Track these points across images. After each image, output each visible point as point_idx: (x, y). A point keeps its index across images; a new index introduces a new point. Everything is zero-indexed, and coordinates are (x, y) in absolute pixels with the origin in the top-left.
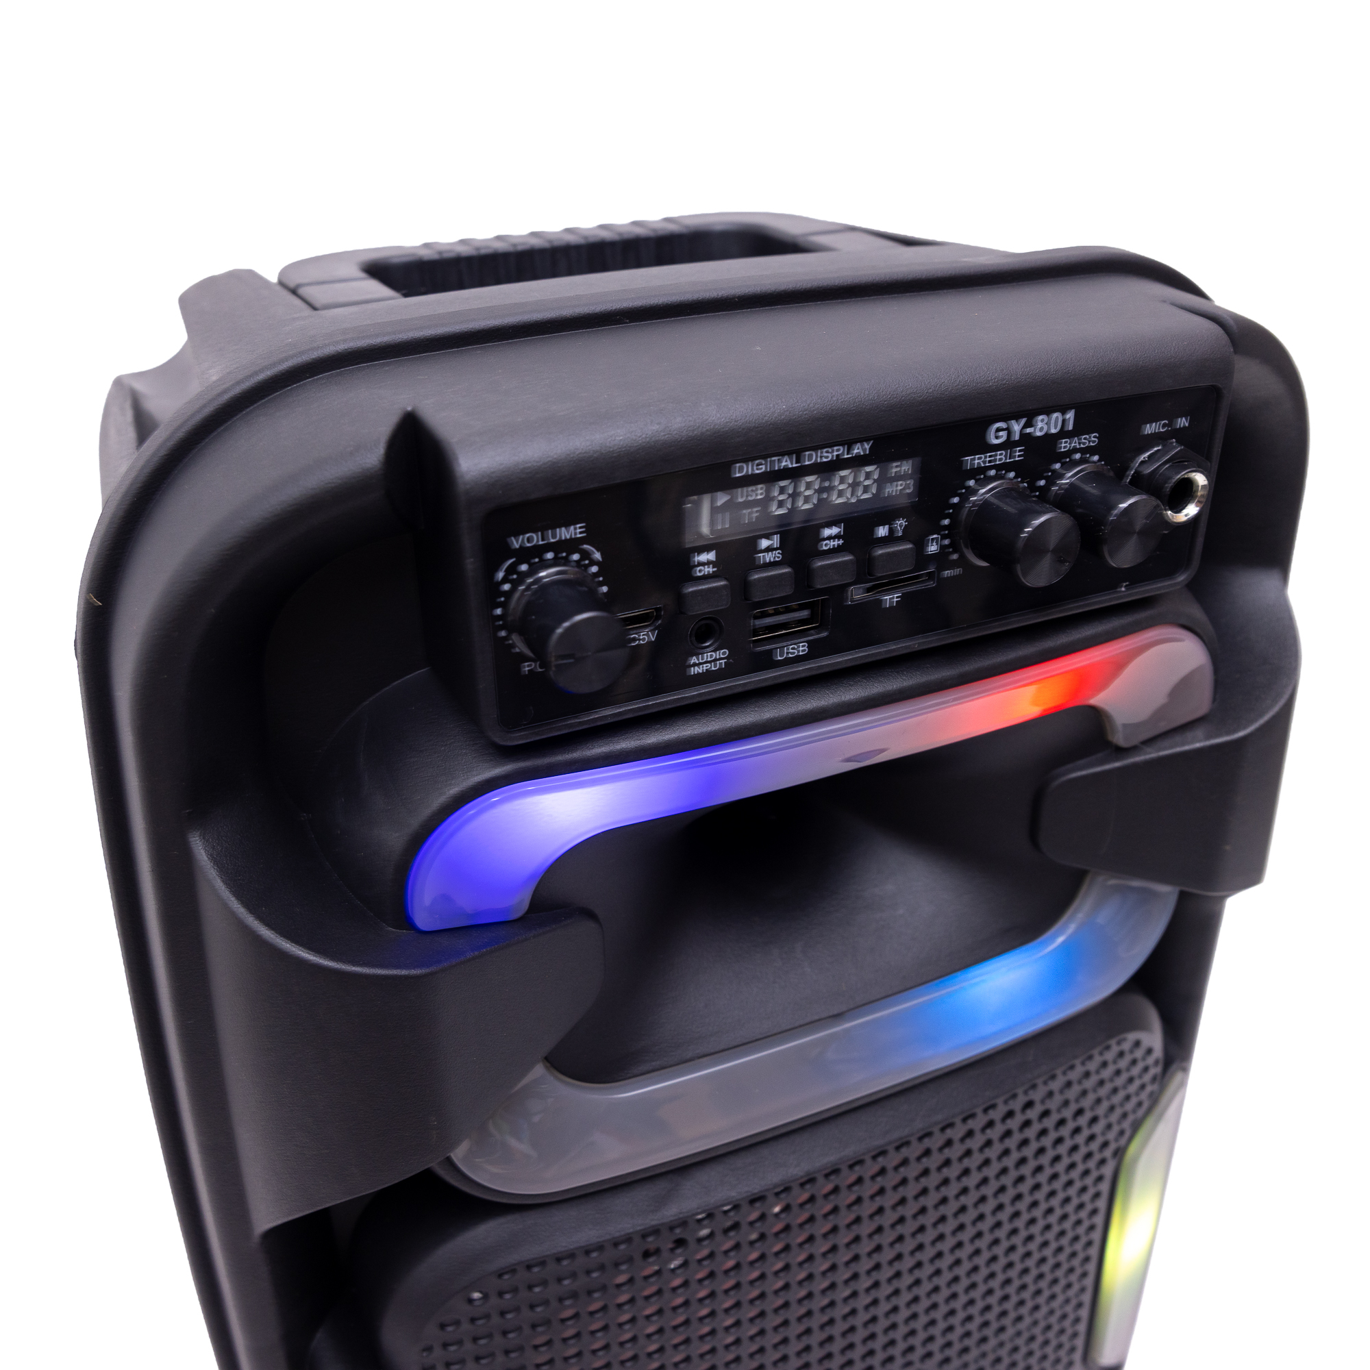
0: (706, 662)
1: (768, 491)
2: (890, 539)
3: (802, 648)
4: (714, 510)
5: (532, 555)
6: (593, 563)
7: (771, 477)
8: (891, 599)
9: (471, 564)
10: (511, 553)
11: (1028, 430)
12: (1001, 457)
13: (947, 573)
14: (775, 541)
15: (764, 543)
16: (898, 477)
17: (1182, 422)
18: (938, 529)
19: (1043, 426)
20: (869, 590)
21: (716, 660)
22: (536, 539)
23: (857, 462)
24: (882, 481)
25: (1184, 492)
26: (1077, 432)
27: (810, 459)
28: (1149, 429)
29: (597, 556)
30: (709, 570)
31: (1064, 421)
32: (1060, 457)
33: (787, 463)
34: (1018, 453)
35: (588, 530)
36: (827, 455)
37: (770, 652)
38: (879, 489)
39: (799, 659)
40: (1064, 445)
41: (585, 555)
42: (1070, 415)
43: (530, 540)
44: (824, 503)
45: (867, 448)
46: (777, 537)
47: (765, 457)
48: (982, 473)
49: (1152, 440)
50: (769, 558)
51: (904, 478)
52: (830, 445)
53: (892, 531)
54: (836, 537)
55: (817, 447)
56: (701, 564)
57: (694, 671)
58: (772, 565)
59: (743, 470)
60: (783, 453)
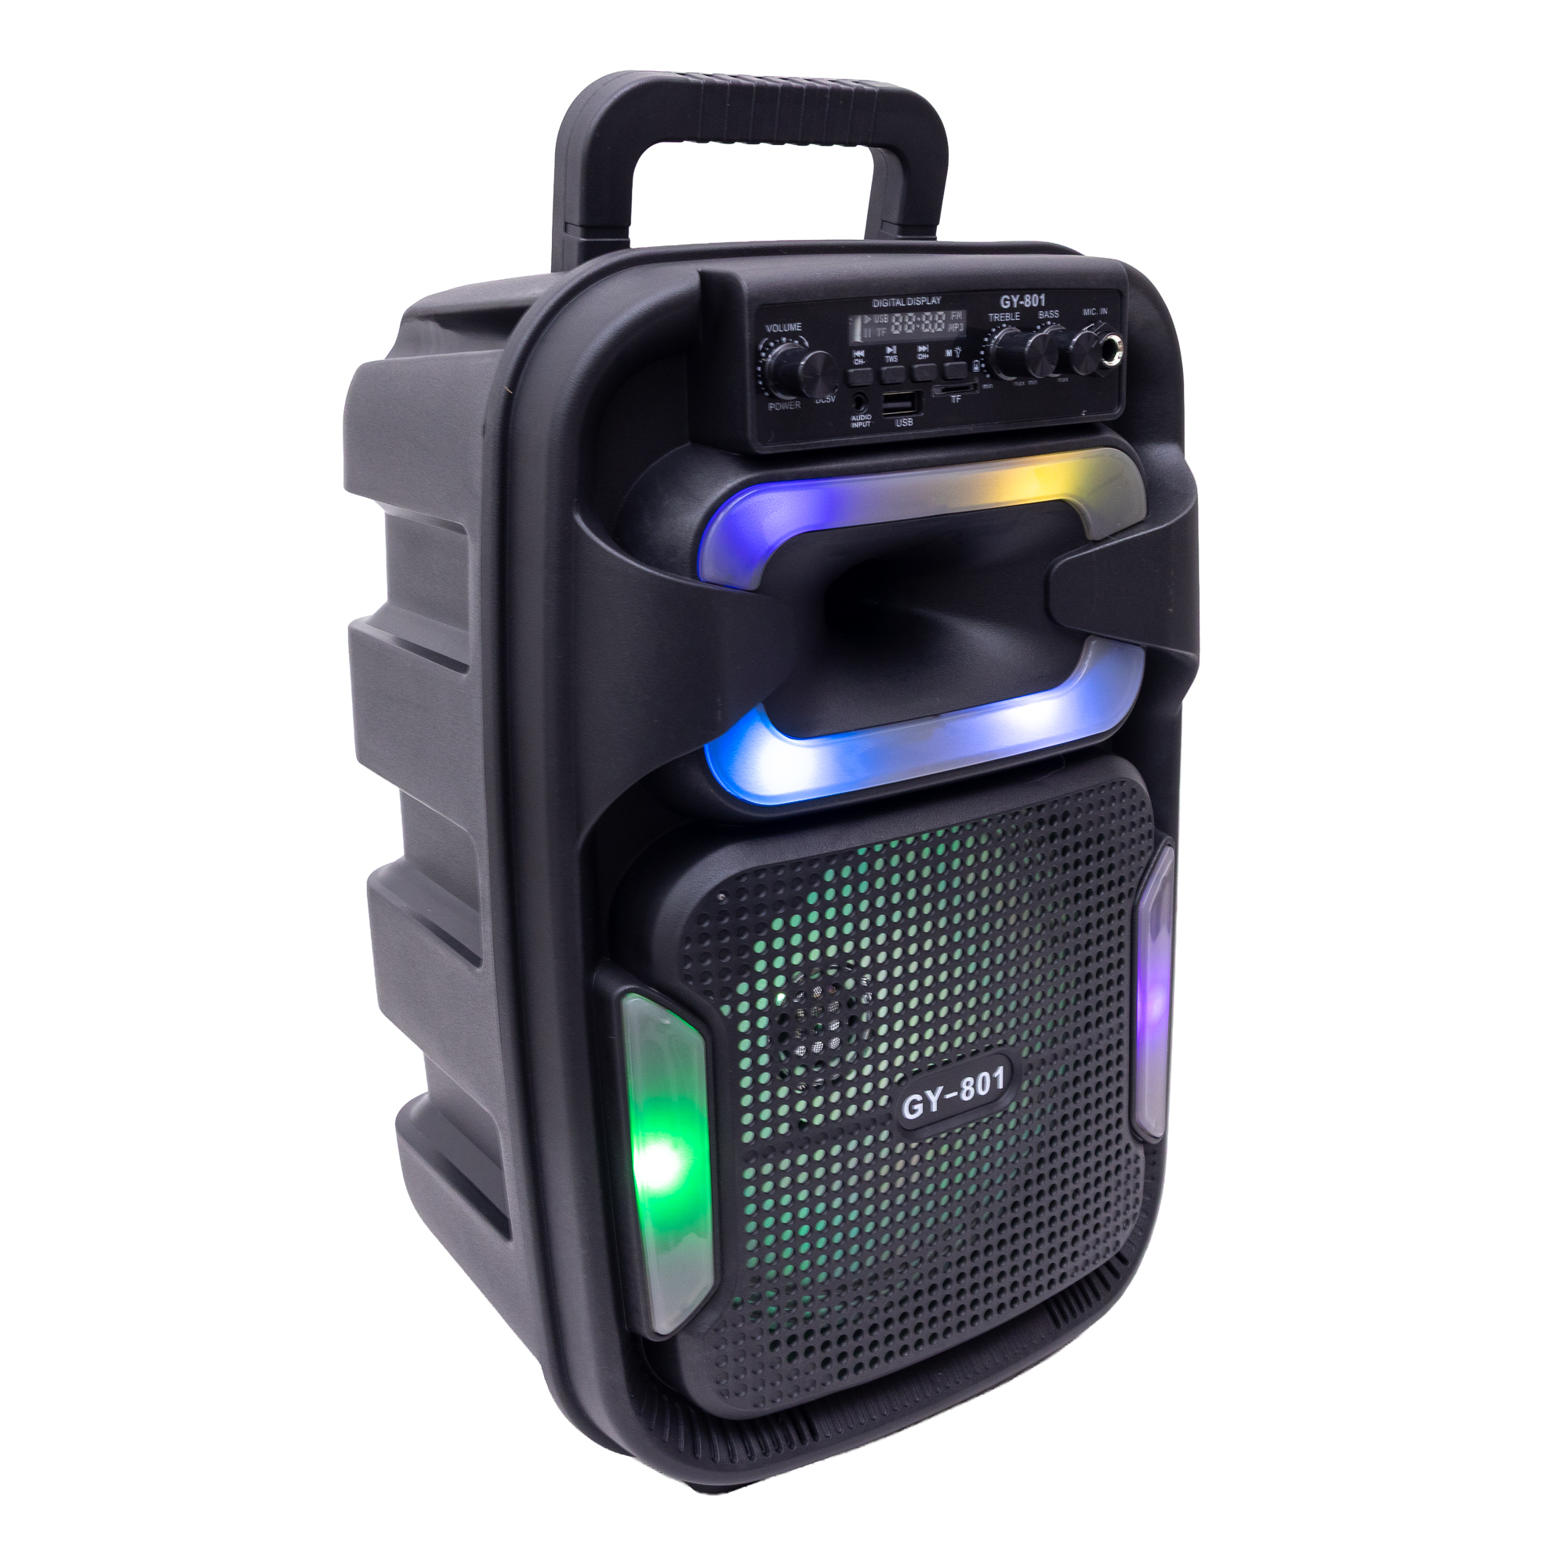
0: (860, 421)
1: (890, 319)
2: (954, 358)
3: (908, 422)
4: (864, 326)
5: (776, 338)
6: (803, 348)
7: (891, 310)
8: (956, 398)
9: (747, 336)
10: (765, 334)
11: (1021, 303)
12: (1008, 317)
13: (985, 386)
14: (894, 350)
15: (889, 350)
16: (955, 321)
17: (1104, 311)
18: (979, 357)
19: (1030, 301)
20: (943, 391)
21: (865, 420)
22: (779, 328)
23: (934, 308)
24: (948, 321)
25: (1109, 349)
26: (1047, 308)
27: (911, 301)
28: (1087, 312)
29: (806, 344)
30: (861, 362)
31: (1040, 300)
32: (1040, 322)
33: (899, 303)
34: (1017, 316)
35: (802, 327)
36: (920, 301)
37: (893, 421)
38: (946, 326)
39: (908, 428)
40: (1042, 315)
41: (801, 342)
42: (1043, 297)
43: (775, 328)
44: (918, 330)
45: (939, 300)
46: (895, 347)
47: (888, 297)
48: (998, 325)
49: (1089, 320)
50: (892, 359)
51: (958, 321)
52: (920, 295)
53: (954, 353)
54: (925, 352)
55: (914, 295)
56: (857, 357)
57: (855, 425)
58: (893, 364)
59: (877, 304)
60: (897, 296)
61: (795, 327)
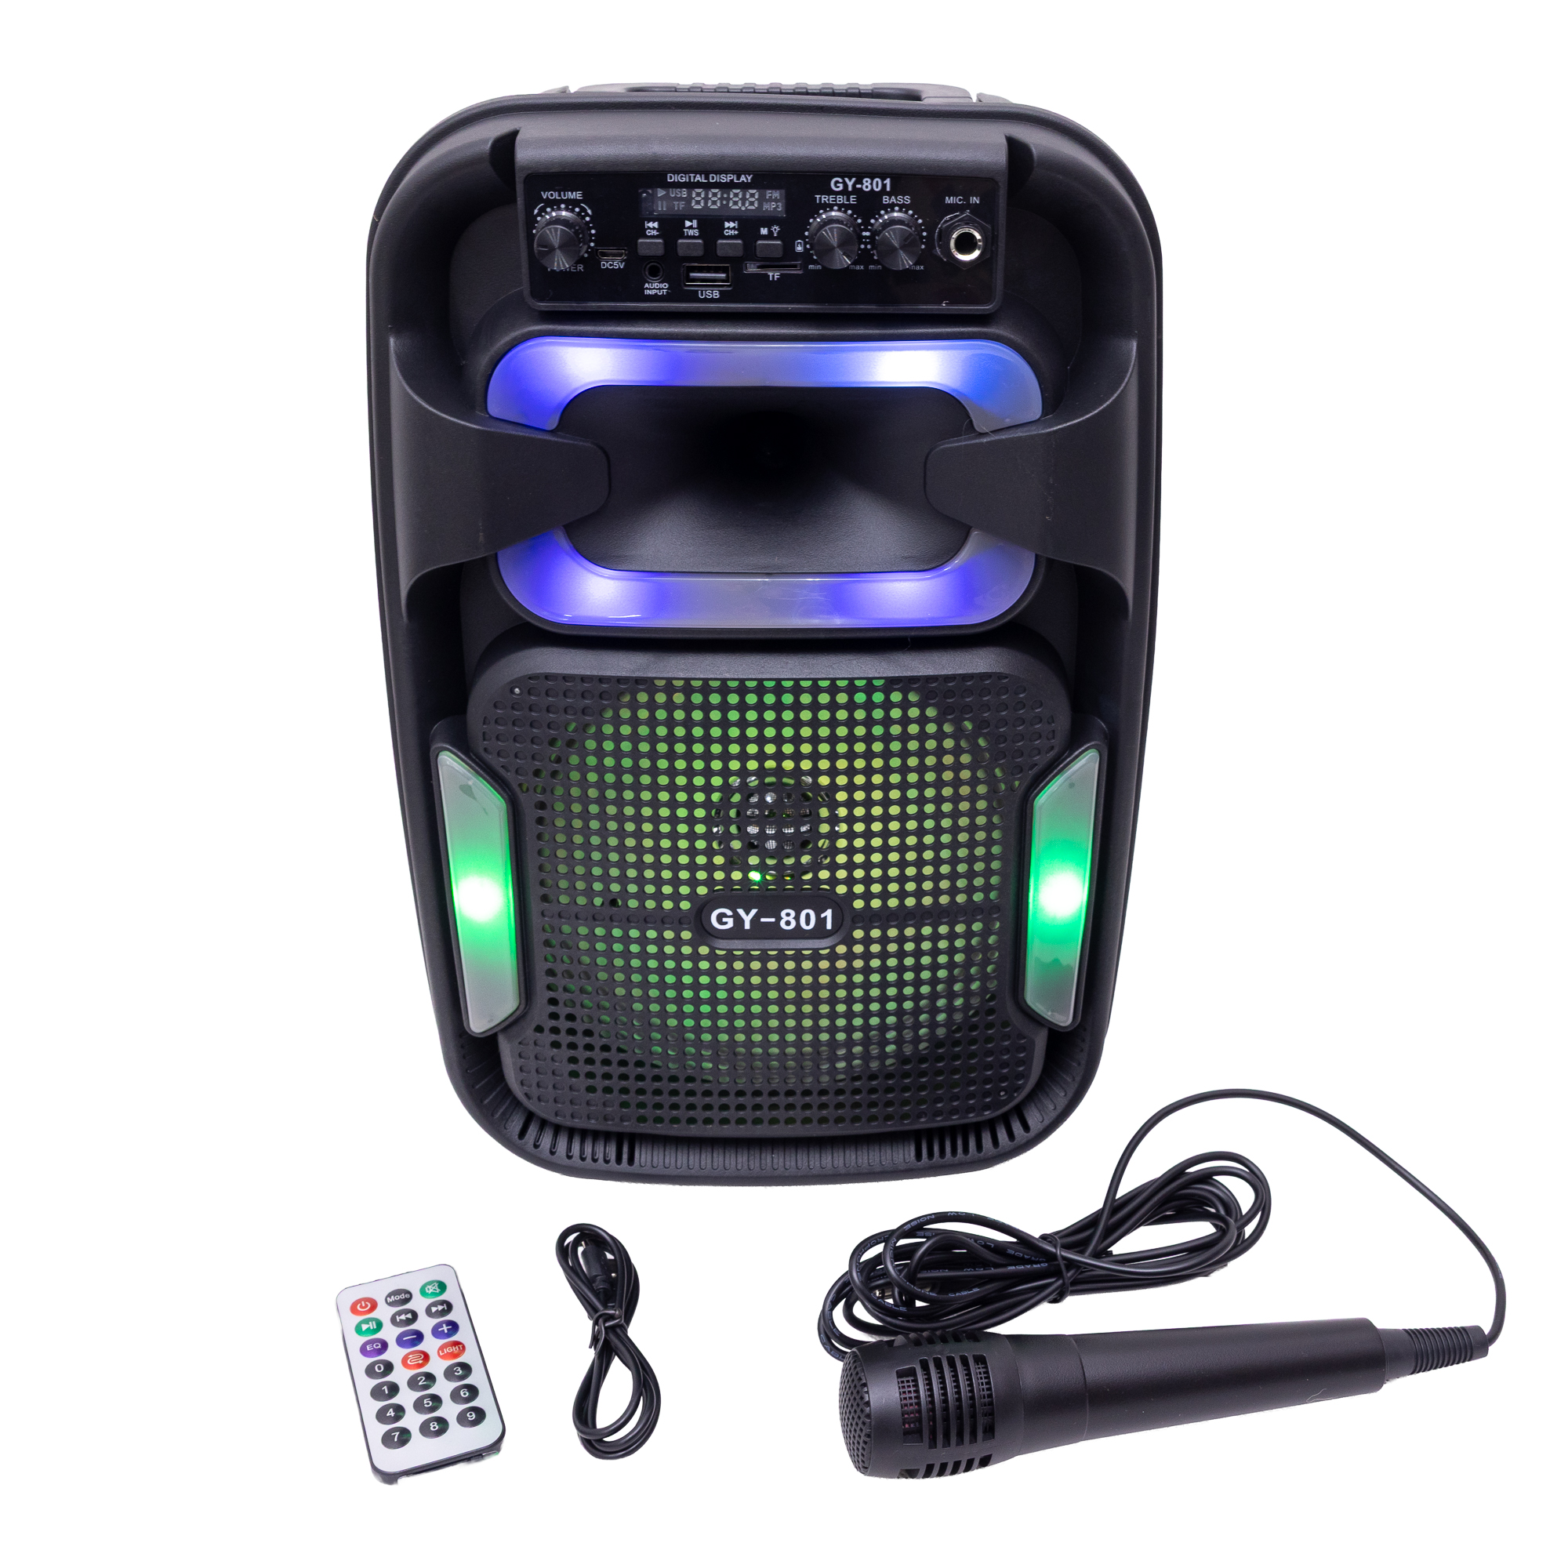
0: (654, 289)
1: (690, 194)
2: (769, 237)
3: (714, 294)
5: (554, 204)
6: (587, 215)
7: (690, 186)
8: (774, 275)
9: (520, 200)
10: (541, 200)
11: (859, 186)
12: (841, 199)
13: (811, 267)
14: (695, 223)
15: (688, 224)
16: (771, 200)
17: (975, 200)
18: (803, 238)
19: (876, 185)
20: (758, 267)
21: (660, 289)
22: (556, 195)
23: (744, 187)
24: (761, 200)
25: (968, 242)
26: (894, 192)
27: (715, 178)
28: (949, 200)
29: (589, 211)
30: (655, 233)
31: (884, 185)
32: (884, 206)
33: (699, 178)
34: (853, 199)
35: (584, 195)
36: (725, 179)
37: (696, 292)
38: (761, 205)
39: (712, 300)
40: (886, 200)
41: (583, 210)
42: (888, 181)
43: (552, 195)
44: (724, 207)
45: (749, 178)
46: (695, 222)
47: (686, 172)
48: (828, 207)
49: (953, 208)
50: (691, 232)
51: (776, 200)
52: (726, 172)
53: (770, 232)
54: (734, 228)
55: (718, 172)
56: (649, 228)
57: (647, 292)
58: (694, 237)
59: (672, 178)
60: (696, 173)
61: (577, 195)
